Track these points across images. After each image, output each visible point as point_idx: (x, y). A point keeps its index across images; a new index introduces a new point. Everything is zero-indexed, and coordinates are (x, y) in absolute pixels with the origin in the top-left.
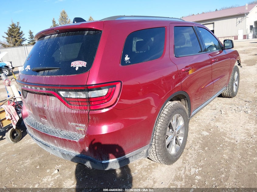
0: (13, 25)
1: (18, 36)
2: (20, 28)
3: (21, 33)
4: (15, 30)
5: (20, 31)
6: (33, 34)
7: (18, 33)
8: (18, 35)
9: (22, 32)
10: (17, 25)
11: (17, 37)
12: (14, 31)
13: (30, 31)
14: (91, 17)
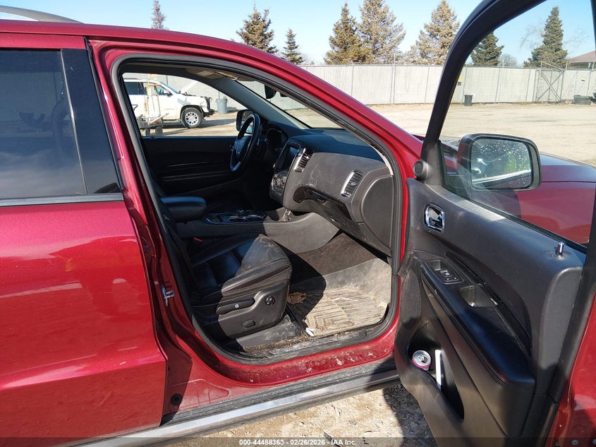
0: (257, 16)
1: (261, 42)
2: (270, 23)
3: (270, 35)
4: (257, 27)
5: (269, 31)
6: (294, 38)
7: (262, 34)
8: (260, 39)
9: (271, 33)
10: (263, 16)
11: (257, 44)
12: (255, 29)
13: (291, 32)
14: (444, 3)
